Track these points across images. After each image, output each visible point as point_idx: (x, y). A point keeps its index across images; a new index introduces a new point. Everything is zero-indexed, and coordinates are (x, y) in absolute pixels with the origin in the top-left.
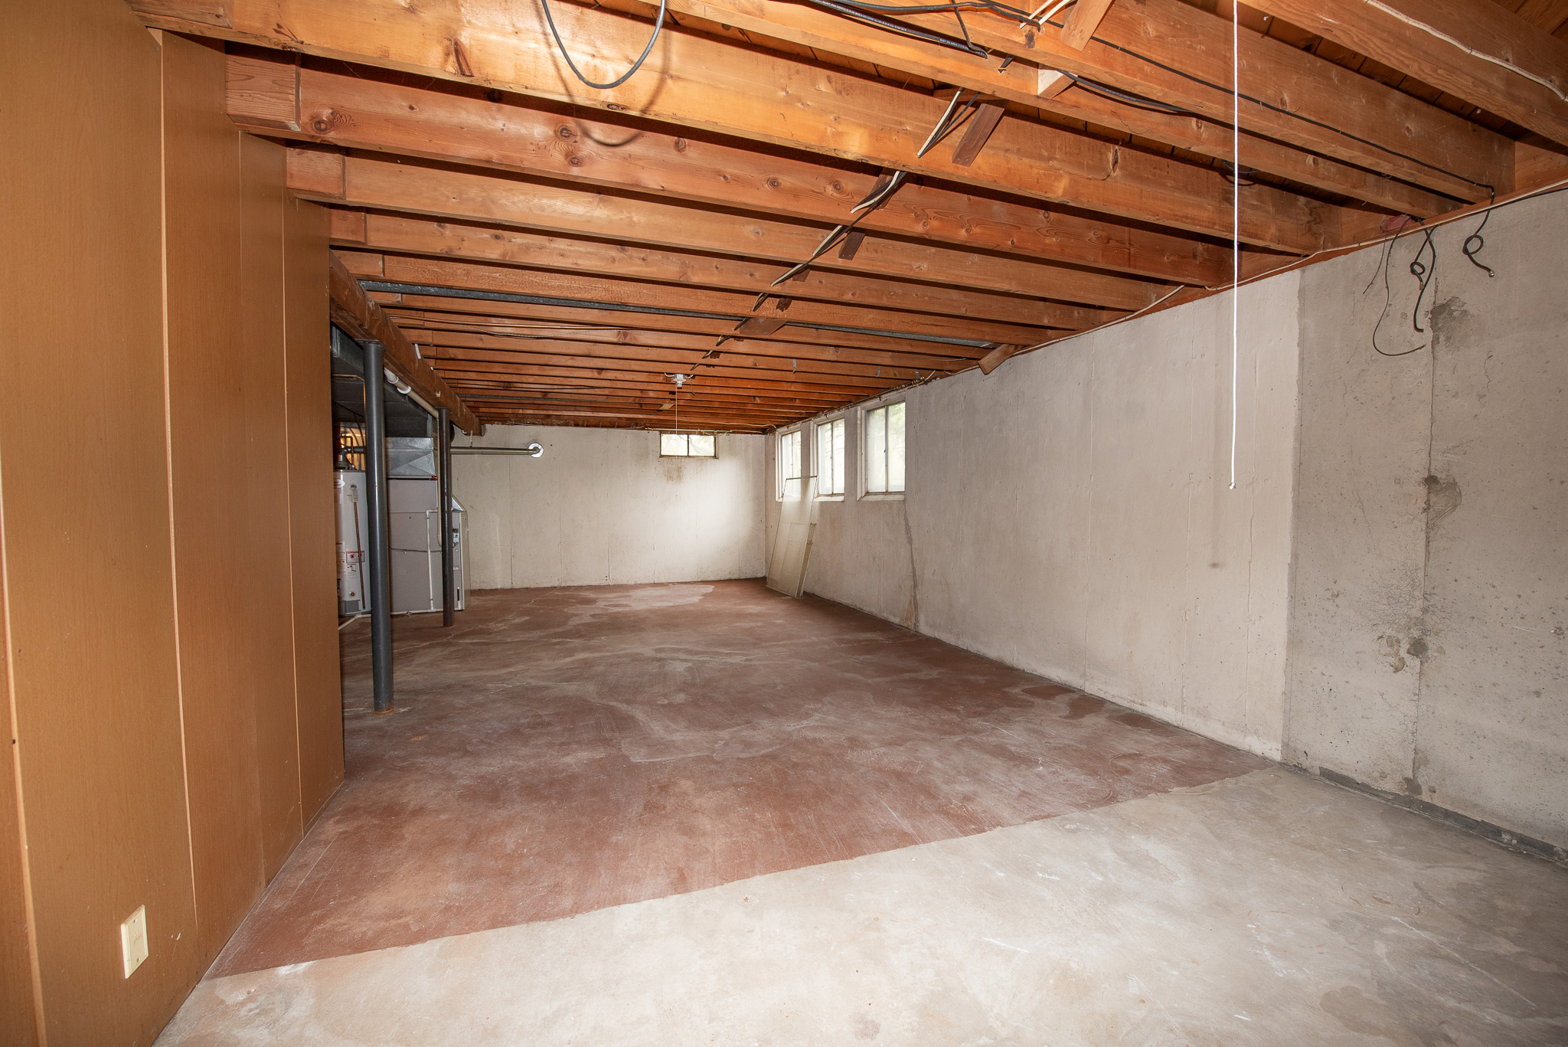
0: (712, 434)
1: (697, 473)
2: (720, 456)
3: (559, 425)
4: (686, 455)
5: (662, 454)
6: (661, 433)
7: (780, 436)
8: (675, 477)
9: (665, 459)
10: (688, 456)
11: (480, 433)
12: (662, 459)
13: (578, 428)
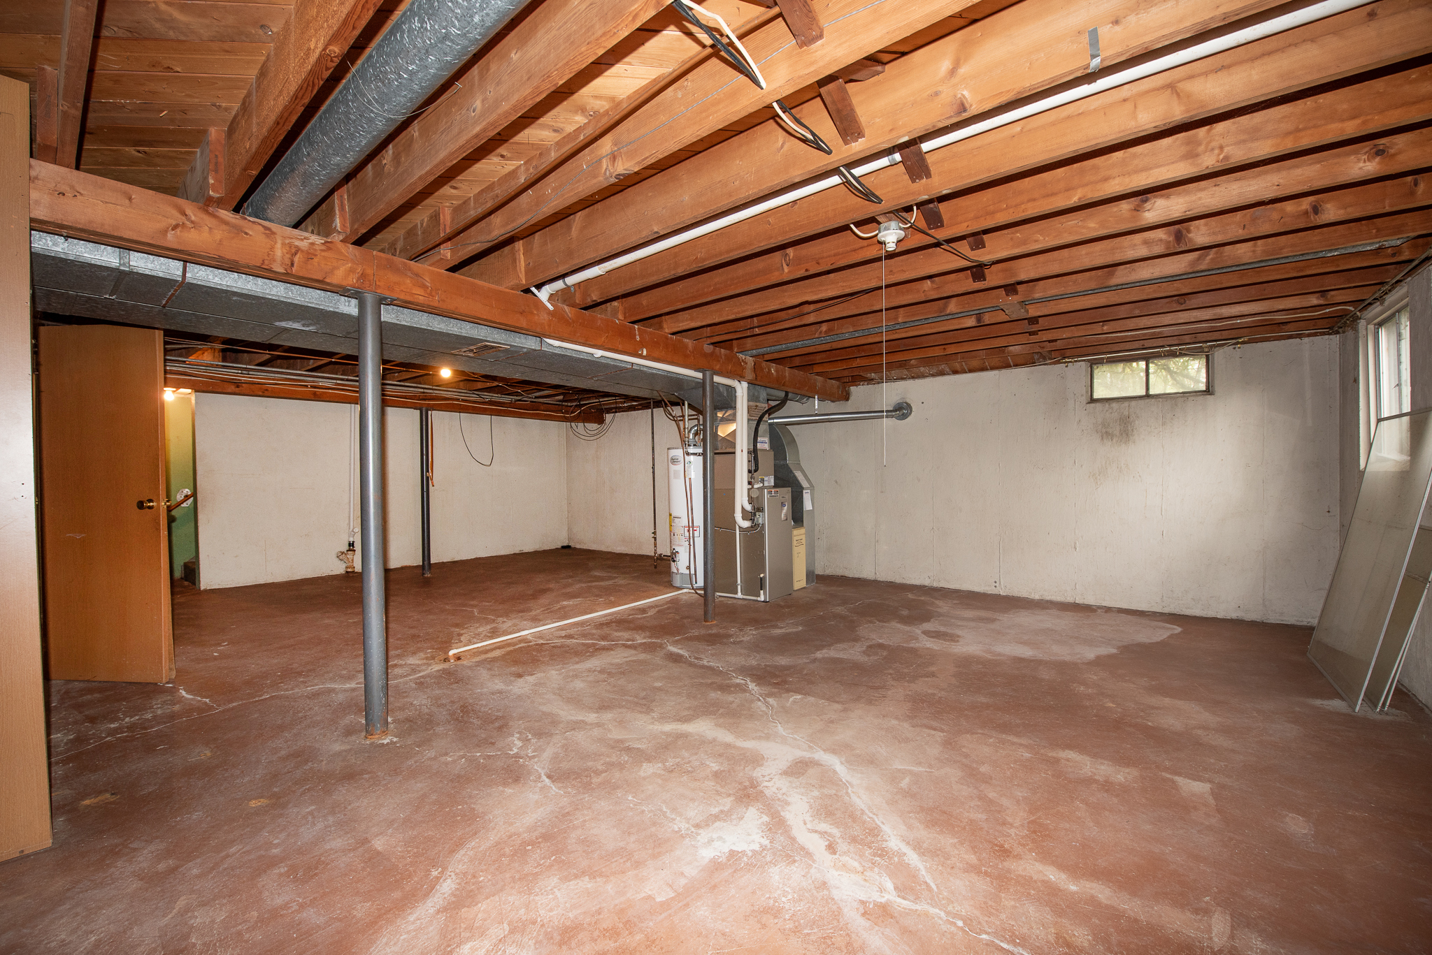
0: (1200, 350)
1: (1164, 424)
2: (1218, 388)
3: (933, 375)
4: (1143, 393)
5: (1096, 396)
6: (1093, 364)
7: (1371, 327)
8: (1117, 432)
9: (1098, 405)
10: (1148, 396)
11: (846, 397)
12: (1092, 405)
13: (957, 376)
